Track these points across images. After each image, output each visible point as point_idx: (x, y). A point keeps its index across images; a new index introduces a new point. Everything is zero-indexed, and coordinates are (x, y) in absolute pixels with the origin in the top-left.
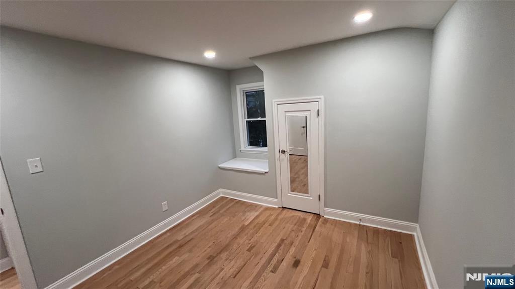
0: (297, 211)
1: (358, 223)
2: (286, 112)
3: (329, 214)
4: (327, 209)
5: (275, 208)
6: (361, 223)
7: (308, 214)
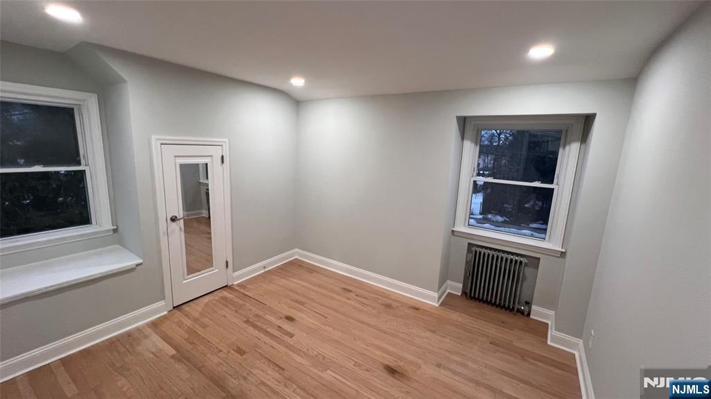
0: (201, 299)
1: (263, 271)
2: (175, 156)
3: (239, 277)
4: (237, 274)
5: (164, 315)
6: (266, 270)
7: (215, 293)
